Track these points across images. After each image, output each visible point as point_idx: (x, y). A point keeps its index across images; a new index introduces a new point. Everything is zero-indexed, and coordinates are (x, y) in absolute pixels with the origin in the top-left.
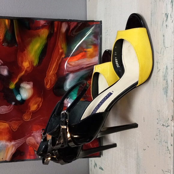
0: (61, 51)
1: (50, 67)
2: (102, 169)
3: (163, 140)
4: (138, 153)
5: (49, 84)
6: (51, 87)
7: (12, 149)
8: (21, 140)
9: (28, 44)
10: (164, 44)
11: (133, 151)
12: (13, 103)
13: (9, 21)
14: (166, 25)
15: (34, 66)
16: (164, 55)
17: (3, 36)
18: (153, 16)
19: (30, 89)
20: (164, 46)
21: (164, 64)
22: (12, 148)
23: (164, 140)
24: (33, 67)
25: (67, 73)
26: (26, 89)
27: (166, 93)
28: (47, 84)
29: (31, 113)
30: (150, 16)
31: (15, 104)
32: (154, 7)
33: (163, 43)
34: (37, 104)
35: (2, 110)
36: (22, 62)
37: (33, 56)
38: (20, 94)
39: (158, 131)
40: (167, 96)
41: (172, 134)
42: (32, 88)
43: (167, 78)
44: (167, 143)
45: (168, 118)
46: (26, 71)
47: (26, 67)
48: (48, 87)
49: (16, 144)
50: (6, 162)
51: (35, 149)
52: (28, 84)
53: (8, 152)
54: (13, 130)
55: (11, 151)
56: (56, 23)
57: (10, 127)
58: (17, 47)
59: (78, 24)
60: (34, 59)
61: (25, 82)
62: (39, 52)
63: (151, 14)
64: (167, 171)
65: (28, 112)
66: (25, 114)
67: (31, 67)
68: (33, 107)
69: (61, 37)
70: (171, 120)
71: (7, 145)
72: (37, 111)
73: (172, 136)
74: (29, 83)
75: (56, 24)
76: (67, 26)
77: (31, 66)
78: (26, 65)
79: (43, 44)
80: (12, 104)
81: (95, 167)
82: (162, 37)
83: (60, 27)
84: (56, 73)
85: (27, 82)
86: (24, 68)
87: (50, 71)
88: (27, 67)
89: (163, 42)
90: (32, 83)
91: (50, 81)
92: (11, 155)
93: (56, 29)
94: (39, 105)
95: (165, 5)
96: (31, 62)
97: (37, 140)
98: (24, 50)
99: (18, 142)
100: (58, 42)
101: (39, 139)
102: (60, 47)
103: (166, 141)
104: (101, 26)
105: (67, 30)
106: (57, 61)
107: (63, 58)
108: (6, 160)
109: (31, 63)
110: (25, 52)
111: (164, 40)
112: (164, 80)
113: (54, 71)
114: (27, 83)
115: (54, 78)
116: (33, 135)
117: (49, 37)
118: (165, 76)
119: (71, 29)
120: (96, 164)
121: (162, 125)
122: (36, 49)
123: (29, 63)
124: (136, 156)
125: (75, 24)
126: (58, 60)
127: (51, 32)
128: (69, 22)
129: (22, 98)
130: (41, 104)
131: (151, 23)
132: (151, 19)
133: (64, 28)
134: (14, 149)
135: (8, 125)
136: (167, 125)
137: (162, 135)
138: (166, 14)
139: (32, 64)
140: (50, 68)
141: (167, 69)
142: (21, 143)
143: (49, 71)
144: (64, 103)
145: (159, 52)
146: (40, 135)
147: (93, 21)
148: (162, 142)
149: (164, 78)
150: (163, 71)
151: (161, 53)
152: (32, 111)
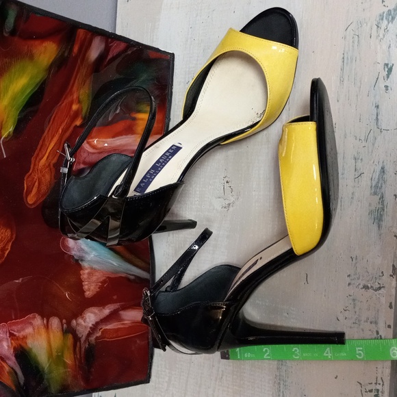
0: (75, 107)
1: (42, 146)
3: (363, 318)
5: (34, 191)
6: (38, 202)
10: (377, 124)
14: (386, 86)
16: (376, 145)
18: (347, 63)
20: (376, 126)
23: (368, 319)
25: (82, 166)
27: (376, 221)
28: (29, 192)
30: (341, 63)
32: (353, 46)
33: (374, 122)
37: (5, 109)
39: (351, 302)
40: (379, 227)
41: (391, 303)
43: (383, 190)
44: (376, 323)
45: (382, 272)
48: (31, 199)
56: (81, 32)
59: (128, 48)
60: (5, 119)
62: (22, 100)
63: (341, 60)
64: (374, 382)
69: (83, 71)
70: (391, 276)
73: (391, 307)
76: (103, 46)
79: (39, 79)
83: (86, 46)
84: (54, 165)
87: (40, 156)
89: (375, 118)
91: (37, 184)
93: (76, 49)
95: (385, 47)
100: (74, 84)
101: (7, 348)
102: (75, 97)
103: (374, 320)
104: (174, 65)
105: (102, 57)
106: (60, 131)
107: (76, 126)
111: (377, 115)
112: (375, 193)
113: (50, 158)
115: (48, 177)
118: (376, 186)
119: (109, 57)
121: (361, 286)
122: (16, 90)
125: (123, 45)
126: (64, 131)
127: (64, 52)
128: (109, 38)
130: (9, 248)
131: (342, 77)
132: (342, 69)
133: (94, 53)
136: (379, 286)
137: (360, 309)
138: (386, 65)
140: (40, 150)
141: (384, 172)
143: (38, 155)
144: (67, 248)
145: (363, 138)
146: (8, 335)
147: (157, 50)
148: (362, 322)
149: (373, 191)
150: (371, 176)
151: (369, 140)
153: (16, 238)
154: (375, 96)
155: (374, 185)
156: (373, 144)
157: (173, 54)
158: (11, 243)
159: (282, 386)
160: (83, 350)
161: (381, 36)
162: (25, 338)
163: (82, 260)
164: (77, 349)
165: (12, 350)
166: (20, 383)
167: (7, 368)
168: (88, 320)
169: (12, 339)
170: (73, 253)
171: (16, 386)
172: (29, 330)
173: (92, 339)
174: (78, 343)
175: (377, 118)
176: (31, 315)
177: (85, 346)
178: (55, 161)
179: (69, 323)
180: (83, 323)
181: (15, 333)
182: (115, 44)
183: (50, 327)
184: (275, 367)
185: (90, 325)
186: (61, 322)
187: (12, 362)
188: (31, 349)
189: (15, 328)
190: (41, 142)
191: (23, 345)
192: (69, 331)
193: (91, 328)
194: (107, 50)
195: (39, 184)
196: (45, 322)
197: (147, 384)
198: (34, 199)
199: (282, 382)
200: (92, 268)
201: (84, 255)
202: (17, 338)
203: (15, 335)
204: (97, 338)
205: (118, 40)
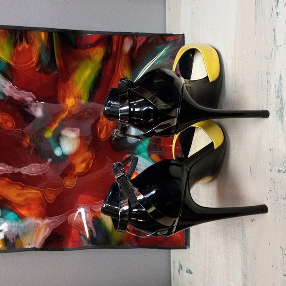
2: (190, 272)
3: (280, 197)
5: (104, 131)
6: (107, 138)
7: (45, 231)
8: (60, 217)
9: (74, 69)
11: (237, 228)
12: (50, 160)
13: (47, 34)
14: (277, 13)
15: (82, 105)
16: (276, 60)
17: (37, 56)
18: (258, 5)
19: (75, 139)
20: (274, 45)
21: (277, 73)
22: (46, 229)
23: (282, 196)
24: (80, 106)
26: (69, 138)
27: (280, 118)
28: (101, 132)
29: (76, 177)
30: (255, 5)
31: (51, 162)
33: (273, 42)
34: (86, 163)
35: (33, 170)
36: (64, 98)
37: (81, 89)
38: (60, 146)
39: (272, 183)
40: (282, 122)
42: (78, 137)
43: (282, 92)
46: (70, 113)
47: (69, 106)
48: (103, 136)
49: (50, 223)
50: (35, 249)
51: (81, 232)
52: (72, 131)
53: (38, 235)
54: (48, 201)
55: (44, 233)
56: (115, 38)
57: (43, 196)
58: (57, 74)
59: (148, 39)
60: (82, 94)
61: (67, 128)
62: (89, 82)
65: (71, 175)
66: (66, 178)
67: (77, 106)
68: (80, 167)
69: (123, 59)
71: (38, 224)
72: (85, 173)
74: (74, 129)
75: (115, 40)
76: (131, 42)
77: (77, 104)
78: (70, 102)
79: (96, 70)
80: (47, 161)
81: (179, 272)
82: (272, 32)
83: (121, 44)
86: (67, 107)
88: (72, 105)
89: (273, 39)
90: (79, 130)
91: (105, 127)
92: (43, 240)
93: (115, 48)
94: (88, 164)
96: (78, 97)
98: (68, 80)
99: (54, 220)
100: (118, 66)
101: (88, 217)
102: (121, 75)
103: (285, 196)
105: (133, 49)
108: (34, 247)
109: (77, 99)
110: (69, 82)
112: (278, 97)
114: (71, 129)
115: (112, 123)
117: (105, 59)
118: (278, 91)
119: (137, 48)
120: (181, 267)
121: (277, 171)
122: (85, 78)
123: (75, 99)
124: (241, 235)
125: (144, 38)
127: (108, 51)
128: (133, 36)
130: (92, 163)
131: (256, 16)
132: (256, 10)
133: (127, 46)
134: (48, 230)
135: (40, 194)
137: (278, 189)
139: (79, 101)
141: (281, 79)
142: (60, 222)
145: (269, 57)
146: (90, 210)
147: (171, 35)
148: (279, 200)
150: (275, 84)
151: (272, 57)
152: (77, 173)
153: (95, 157)
154: (272, 23)
157: (184, 34)
158: (92, 161)
162: (99, 213)
165: (91, 219)
169: (92, 213)
175: (275, 38)
181: (94, 209)
182: (139, 38)
184: (241, 237)
187: (90, 225)
188: (102, 219)
189: (94, 206)
191: (97, 215)
194: (135, 44)
195: (107, 127)
198: (105, 136)
202: (95, 212)
203: (94, 211)
205: (140, 36)
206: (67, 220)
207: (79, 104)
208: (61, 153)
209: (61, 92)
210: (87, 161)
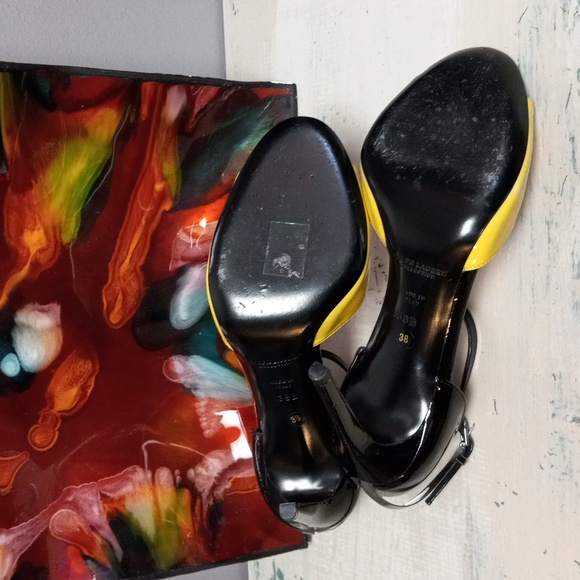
0: (159, 187)
1: (120, 247)
4: (469, 519)
5: (118, 305)
6: (126, 321)
7: (3, 565)
8: (31, 523)
10: (574, 167)
11: (450, 513)
16: (575, 200)
19: (51, 329)
20: (573, 171)
22: (4, 558)
24: (59, 249)
25: (181, 264)
26: (35, 331)
28: (111, 308)
29: (57, 422)
33: (569, 164)
34: (79, 385)
36: (20, 232)
37: (61, 207)
38: (13, 351)
39: (557, 441)
42: (58, 326)
46: (35, 265)
47: (33, 250)
48: (115, 318)
49: (14, 541)
51: (86, 553)
52: (42, 311)
55: (2, 570)
56: (147, 87)
58: (5, 175)
59: (220, 93)
60: (63, 222)
61: (29, 307)
62: (82, 190)
65: (45, 417)
66: (35, 426)
67: (51, 250)
68: (65, 397)
69: (163, 136)
72: (77, 409)
74: (46, 307)
75: (147, 93)
76: (183, 99)
77: (53, 245)
78: (34, 240)
79: (100, 161)
82: (567, 142)
83: (160, 102)
84: (143, 268)
85: (41, 304)
86: (29, 254)
87: (120, 258)
88: (39, 247)
89: (571, 157)
90: (56, 308)
91: (120, 296)
93: (145, 110)
94: (84, 388)
96: (54, 228)
97: (88, 517)
98: (31, 186)
99: (20, 533)
100: (151, 156)
101: (97, 513)
102: (156, 174)
104: (296, 101)
105: (185, 114)
106: (143, 222)
107: (165, 212)
109: (51, 233)
110: (33, 191)
111: (574, 153)
113: (135, 258)
114: (40, 307)
115: (134, 285)
116: (73, 501)
119: (196, 111)
120: (279, 574)
121: (570, 419)
122: (71, 181)
123: (46, 232)
124: (464, 528)
125: (213, 91)
126: (149, 221)
127: (129, 119)
128: (190, 84)
129: (21, 368)
130: (93, 383)
133: (174, 107)
134: (9, 560)
137: (571, 453)
139: (55, 237)
140: (119, 251)
142: (33, 536)
143: (116, 259)
144: (173, 374)
145: (556, 191)
146: (99, 497)
147: (268, 85)
149: (576, 273)
150: (571, 248)
151: (565, 193)
152: (59, 412)
153: (101, 370)
154: (568, 123)
155: (576, 263)
156: (572, 199)
157: (294, 86)
158: (93, 379)
159: (474, 561)
160: (205, 508)
161: (570, 25)
162: (122, 499)
163: (195, 389)
164: (197, 508)
165: (105, 517)
166: (117, 559)
167: (99, 540)
168: (211, 467)
169: (105, 502)
170: (182, 380)
171: (112, 564)
172: (128, 488)
173: (219, 492)
174: (198, 501)
175: (573, 156)
176: (130, 469)
177: (208, 503)
178: (142, 261)
179: (184, 475)
180: (204, 472)
181: (108, 494)
182: (201, 90)
183: (157, 482)
184: (464, 533)
185: (215, 474)
186: (173, 473)
187: (106, 531)
188: (131, 514)
189: (108, 487)
190: (118, 242)
191: (120, 508)
192: (184, 484)
193: (216, 478)
194: (191, 101)
195: (124, 296)
196: (149, 475)
197: (305, 550)
198: (119, 318)
199: (474, 556)
200: (210, 399)
201: (197, 381)
202: (112, 500)
203: (108, 497)
204: (226, 491)
205: (204, 85)
206: (48, 528)
207: (56, 244)
208: (18, 369)
209: (12, 219)
210: (81, 382)
